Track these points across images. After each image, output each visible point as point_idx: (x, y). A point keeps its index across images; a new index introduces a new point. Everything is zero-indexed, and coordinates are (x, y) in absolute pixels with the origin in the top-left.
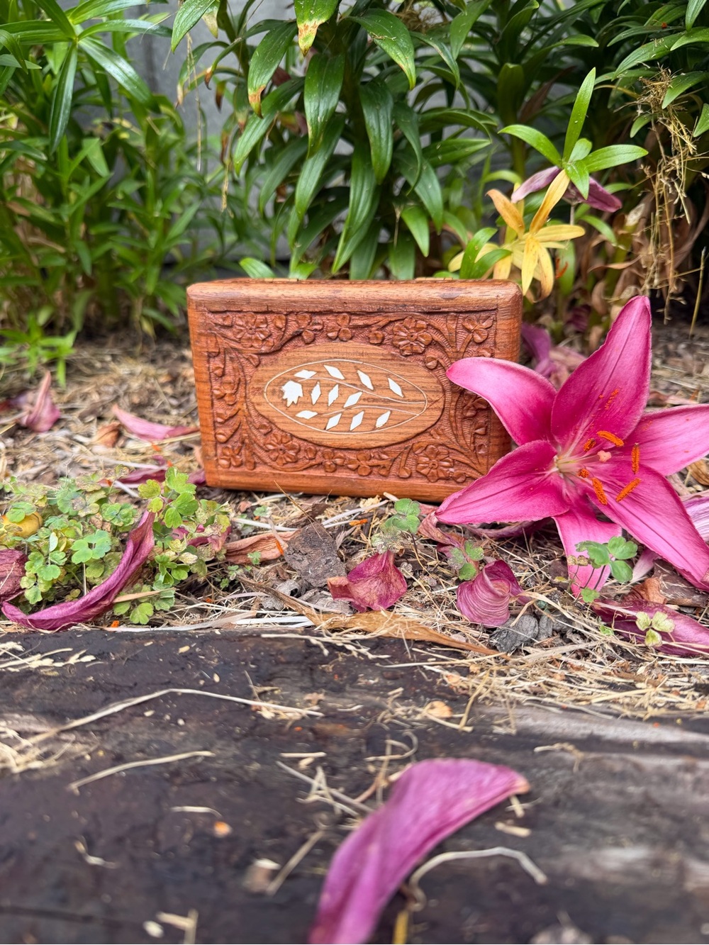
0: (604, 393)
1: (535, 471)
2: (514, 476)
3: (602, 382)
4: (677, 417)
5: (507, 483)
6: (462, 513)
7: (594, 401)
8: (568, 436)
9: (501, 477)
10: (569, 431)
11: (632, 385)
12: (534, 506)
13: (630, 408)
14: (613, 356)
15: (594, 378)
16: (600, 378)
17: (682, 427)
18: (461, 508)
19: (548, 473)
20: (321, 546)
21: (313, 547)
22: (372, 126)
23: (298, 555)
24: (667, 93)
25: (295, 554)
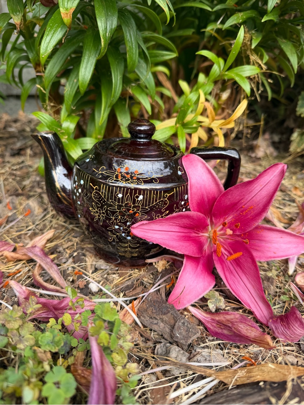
0: (245, 206)
1: (194, 230)
2: (182, 227)
3: (247, 199)
4: (277, 233)
5: (177, 229)
6: (145, 233)
7: (239, 208)
8: (219, 220)
9: (174, 224)
10: (221, 218)
11: (261, 206)
12: (183, 246)
13: (255, 218)
14: (257, 188)
15: (244, 195)
16: (246, 197)
17: (278, 239)
18: (145, 231)
19: (201, 234)
20: (169, 312)
21: (165, 314)
22: (128, 40)
23: (153, 320)
24: (253, 41)
25: (151, 320)
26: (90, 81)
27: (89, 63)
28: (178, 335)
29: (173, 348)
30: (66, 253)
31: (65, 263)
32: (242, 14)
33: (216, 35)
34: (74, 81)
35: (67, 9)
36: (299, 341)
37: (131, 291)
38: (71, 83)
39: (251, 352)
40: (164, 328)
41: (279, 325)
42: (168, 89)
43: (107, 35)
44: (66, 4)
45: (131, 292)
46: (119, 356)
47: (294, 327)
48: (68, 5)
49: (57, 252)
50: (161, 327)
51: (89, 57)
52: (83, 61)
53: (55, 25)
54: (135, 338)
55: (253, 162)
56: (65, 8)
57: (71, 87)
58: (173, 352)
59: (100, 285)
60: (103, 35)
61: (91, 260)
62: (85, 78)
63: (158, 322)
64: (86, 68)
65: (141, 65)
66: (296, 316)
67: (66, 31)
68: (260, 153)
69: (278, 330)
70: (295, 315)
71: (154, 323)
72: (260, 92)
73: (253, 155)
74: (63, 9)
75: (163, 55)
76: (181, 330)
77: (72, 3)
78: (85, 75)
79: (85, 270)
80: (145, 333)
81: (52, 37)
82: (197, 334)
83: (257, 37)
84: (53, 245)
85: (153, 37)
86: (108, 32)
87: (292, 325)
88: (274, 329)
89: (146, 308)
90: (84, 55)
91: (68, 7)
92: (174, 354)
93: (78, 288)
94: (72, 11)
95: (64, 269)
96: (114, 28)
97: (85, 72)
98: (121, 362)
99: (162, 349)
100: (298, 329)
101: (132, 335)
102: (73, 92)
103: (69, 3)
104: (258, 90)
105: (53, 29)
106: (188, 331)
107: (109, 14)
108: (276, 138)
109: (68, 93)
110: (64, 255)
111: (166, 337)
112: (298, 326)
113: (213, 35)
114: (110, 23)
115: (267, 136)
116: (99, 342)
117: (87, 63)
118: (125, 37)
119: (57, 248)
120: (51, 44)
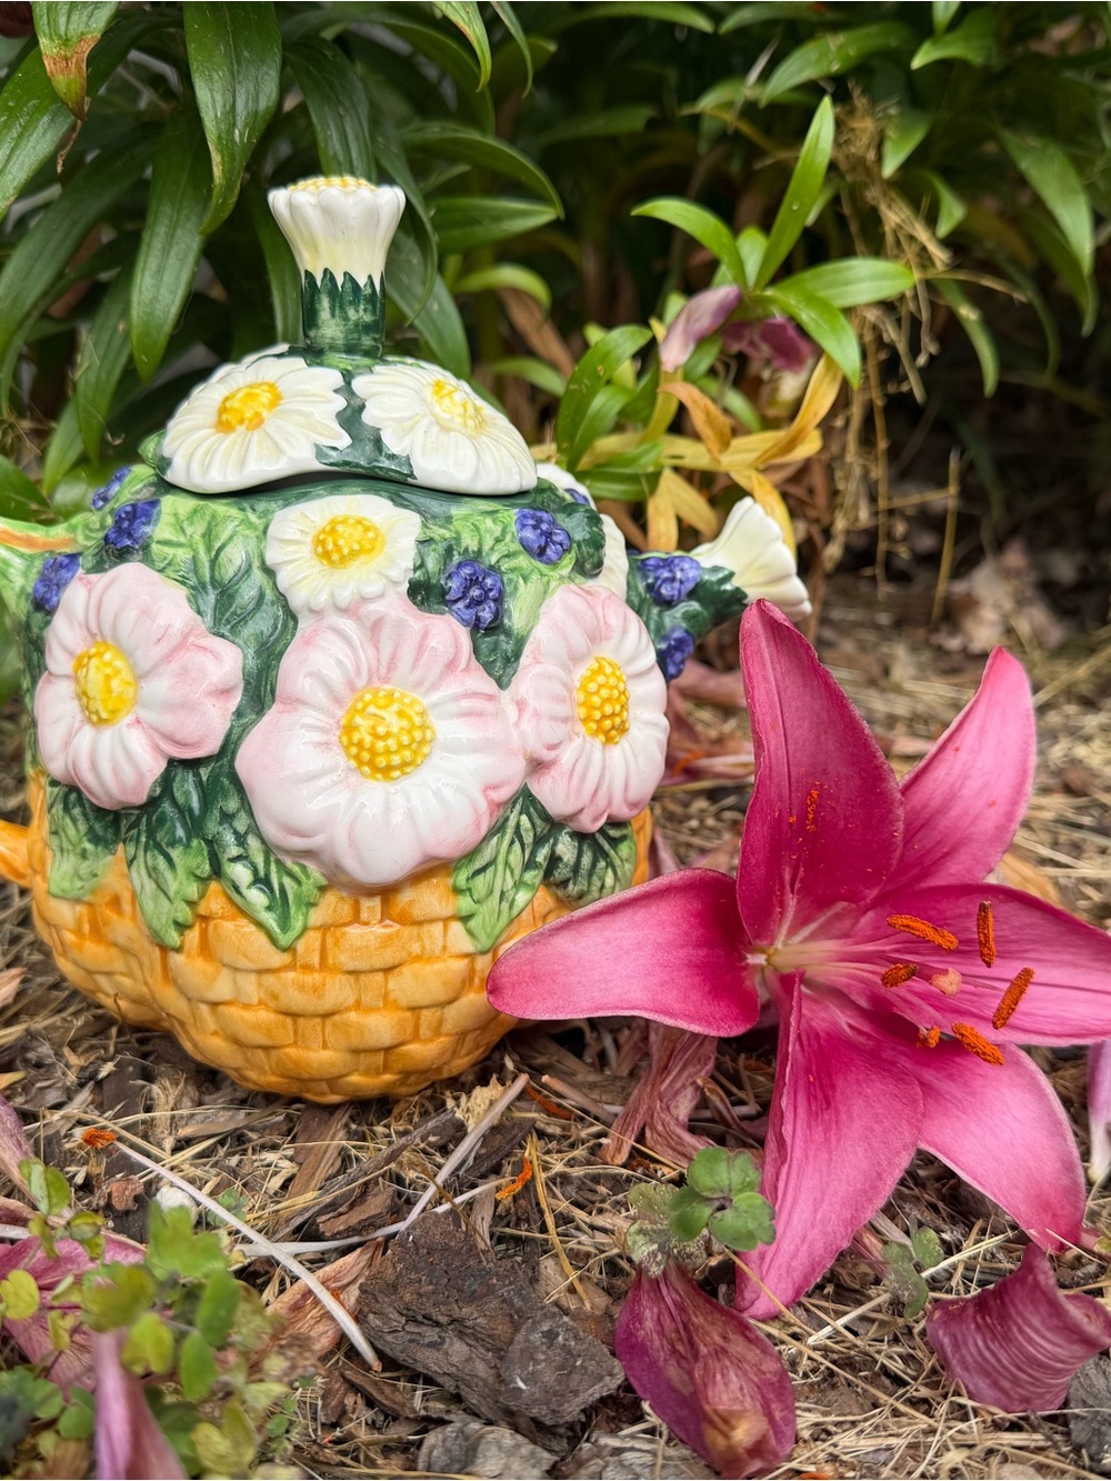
20: (491, 1290)
21: (472, 1298)
22: (335, 155)
23: (422, 1329)
24: (888, 148)
25: (411, 1328)
26: (177, 324)
27: (173, 253)
28: (521, 1385)
29: (491, 1436)
30: (68, 1066)
31: (57, 1107)
32: (841, 38)
33: (746, 128)
34: (115, 329)
35: (67, 40)
36: (1066, 1405)
37: (341, 1214)
38: (106, 336)
39: (845, 1458)
40: (469, 1360)
41: (968, 1329)
42: (554, 366)
43: (237, 138)
44: (62, 20)
45: (343, 1218)
46: (223, 1434)
47: (1028, 1330)
48: (71, 27)
49: (26, 1061)
50: (455, 1359)
51: (173, 228)
52: (149, 245)
53: (25, 105)
54: (305, 1367)
55: (951, 672)
56: (60, 37)
57: (102, 352)
58: (488, 1454)
59: (202, 1196)
60: (219, 138)
61: (174, 1093)
62: (157, 313)
63: (443, 1339)
64: (160, 271)
65: (403, 257)
66: (1035, 1279)
67: (73, 128)
68: (983, 632)
69: (964, 1352)
70: (1030, 1278)
71: (427, 1340)
72: (922, 360)
73: (954, 643)
74: (52, 40)
75: (499, 217)
76: (537, 1362)
77: (84, 19)
78: (155, 299)
79: (145, 1137)
80: (387, 1390)
81: (13, 150)
82: (608, 1379)
83: (905, 131)
84: (13, 1038)
85: (456, 141)
86: (240, 124)
87: (1020, 1321)
88: (949, 1350)
89: (393, 1277)
90: (150, 220)
91: (71, 33)
92: (493, 1461)
93: (108, 1209)
94: (87, 48)
95: (51, 1132)
96: (267, 108)
97: (157, 287)
98: (233, 1459)
99: (448, 1451)
100: (1043, 1337)
101: (291, 1353)
102: (109, 372)
103: (74, 18)
104: (915, 349)
105: (17, 118)
106: (566, 1368)
107: (246, 54)
108: (1065, 568)
109: (92, 377)
110: (59, 1074)
111: (473, 1399)
112: (1043, 1322)
113: (730, 131)
114: (247, 91)
115: (1015, 557)
116: (127, 1356)
117: (166, 252)
118: (322, 145)
119: (25, 1049)
120: (10, 177)
